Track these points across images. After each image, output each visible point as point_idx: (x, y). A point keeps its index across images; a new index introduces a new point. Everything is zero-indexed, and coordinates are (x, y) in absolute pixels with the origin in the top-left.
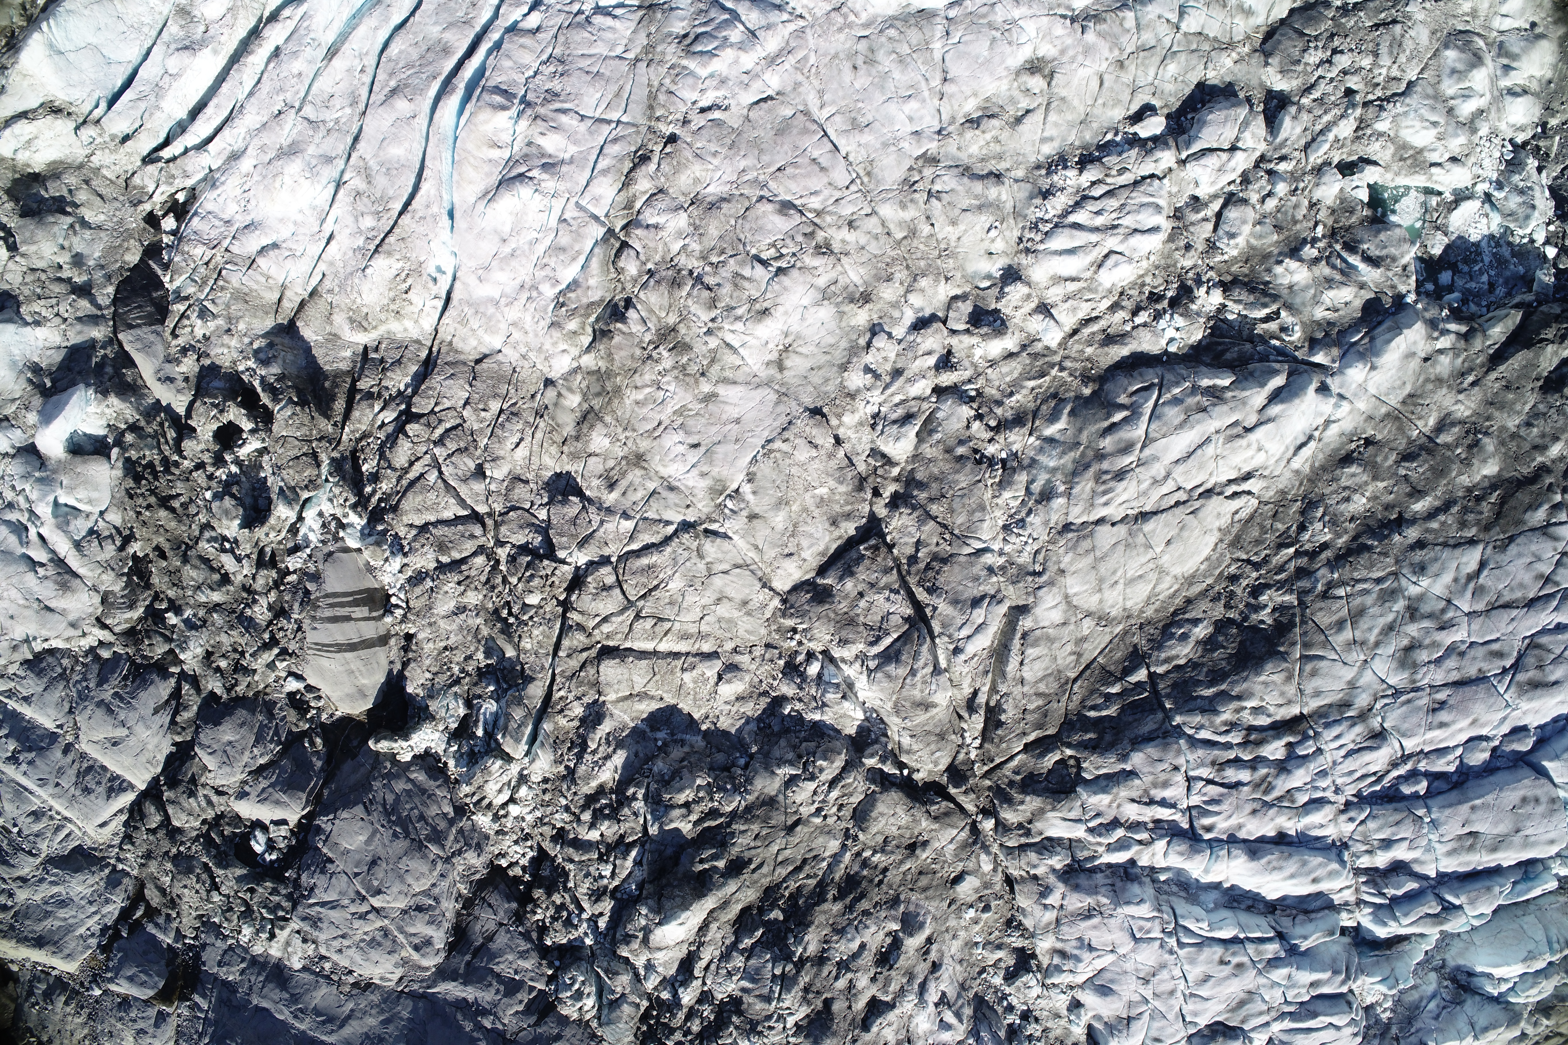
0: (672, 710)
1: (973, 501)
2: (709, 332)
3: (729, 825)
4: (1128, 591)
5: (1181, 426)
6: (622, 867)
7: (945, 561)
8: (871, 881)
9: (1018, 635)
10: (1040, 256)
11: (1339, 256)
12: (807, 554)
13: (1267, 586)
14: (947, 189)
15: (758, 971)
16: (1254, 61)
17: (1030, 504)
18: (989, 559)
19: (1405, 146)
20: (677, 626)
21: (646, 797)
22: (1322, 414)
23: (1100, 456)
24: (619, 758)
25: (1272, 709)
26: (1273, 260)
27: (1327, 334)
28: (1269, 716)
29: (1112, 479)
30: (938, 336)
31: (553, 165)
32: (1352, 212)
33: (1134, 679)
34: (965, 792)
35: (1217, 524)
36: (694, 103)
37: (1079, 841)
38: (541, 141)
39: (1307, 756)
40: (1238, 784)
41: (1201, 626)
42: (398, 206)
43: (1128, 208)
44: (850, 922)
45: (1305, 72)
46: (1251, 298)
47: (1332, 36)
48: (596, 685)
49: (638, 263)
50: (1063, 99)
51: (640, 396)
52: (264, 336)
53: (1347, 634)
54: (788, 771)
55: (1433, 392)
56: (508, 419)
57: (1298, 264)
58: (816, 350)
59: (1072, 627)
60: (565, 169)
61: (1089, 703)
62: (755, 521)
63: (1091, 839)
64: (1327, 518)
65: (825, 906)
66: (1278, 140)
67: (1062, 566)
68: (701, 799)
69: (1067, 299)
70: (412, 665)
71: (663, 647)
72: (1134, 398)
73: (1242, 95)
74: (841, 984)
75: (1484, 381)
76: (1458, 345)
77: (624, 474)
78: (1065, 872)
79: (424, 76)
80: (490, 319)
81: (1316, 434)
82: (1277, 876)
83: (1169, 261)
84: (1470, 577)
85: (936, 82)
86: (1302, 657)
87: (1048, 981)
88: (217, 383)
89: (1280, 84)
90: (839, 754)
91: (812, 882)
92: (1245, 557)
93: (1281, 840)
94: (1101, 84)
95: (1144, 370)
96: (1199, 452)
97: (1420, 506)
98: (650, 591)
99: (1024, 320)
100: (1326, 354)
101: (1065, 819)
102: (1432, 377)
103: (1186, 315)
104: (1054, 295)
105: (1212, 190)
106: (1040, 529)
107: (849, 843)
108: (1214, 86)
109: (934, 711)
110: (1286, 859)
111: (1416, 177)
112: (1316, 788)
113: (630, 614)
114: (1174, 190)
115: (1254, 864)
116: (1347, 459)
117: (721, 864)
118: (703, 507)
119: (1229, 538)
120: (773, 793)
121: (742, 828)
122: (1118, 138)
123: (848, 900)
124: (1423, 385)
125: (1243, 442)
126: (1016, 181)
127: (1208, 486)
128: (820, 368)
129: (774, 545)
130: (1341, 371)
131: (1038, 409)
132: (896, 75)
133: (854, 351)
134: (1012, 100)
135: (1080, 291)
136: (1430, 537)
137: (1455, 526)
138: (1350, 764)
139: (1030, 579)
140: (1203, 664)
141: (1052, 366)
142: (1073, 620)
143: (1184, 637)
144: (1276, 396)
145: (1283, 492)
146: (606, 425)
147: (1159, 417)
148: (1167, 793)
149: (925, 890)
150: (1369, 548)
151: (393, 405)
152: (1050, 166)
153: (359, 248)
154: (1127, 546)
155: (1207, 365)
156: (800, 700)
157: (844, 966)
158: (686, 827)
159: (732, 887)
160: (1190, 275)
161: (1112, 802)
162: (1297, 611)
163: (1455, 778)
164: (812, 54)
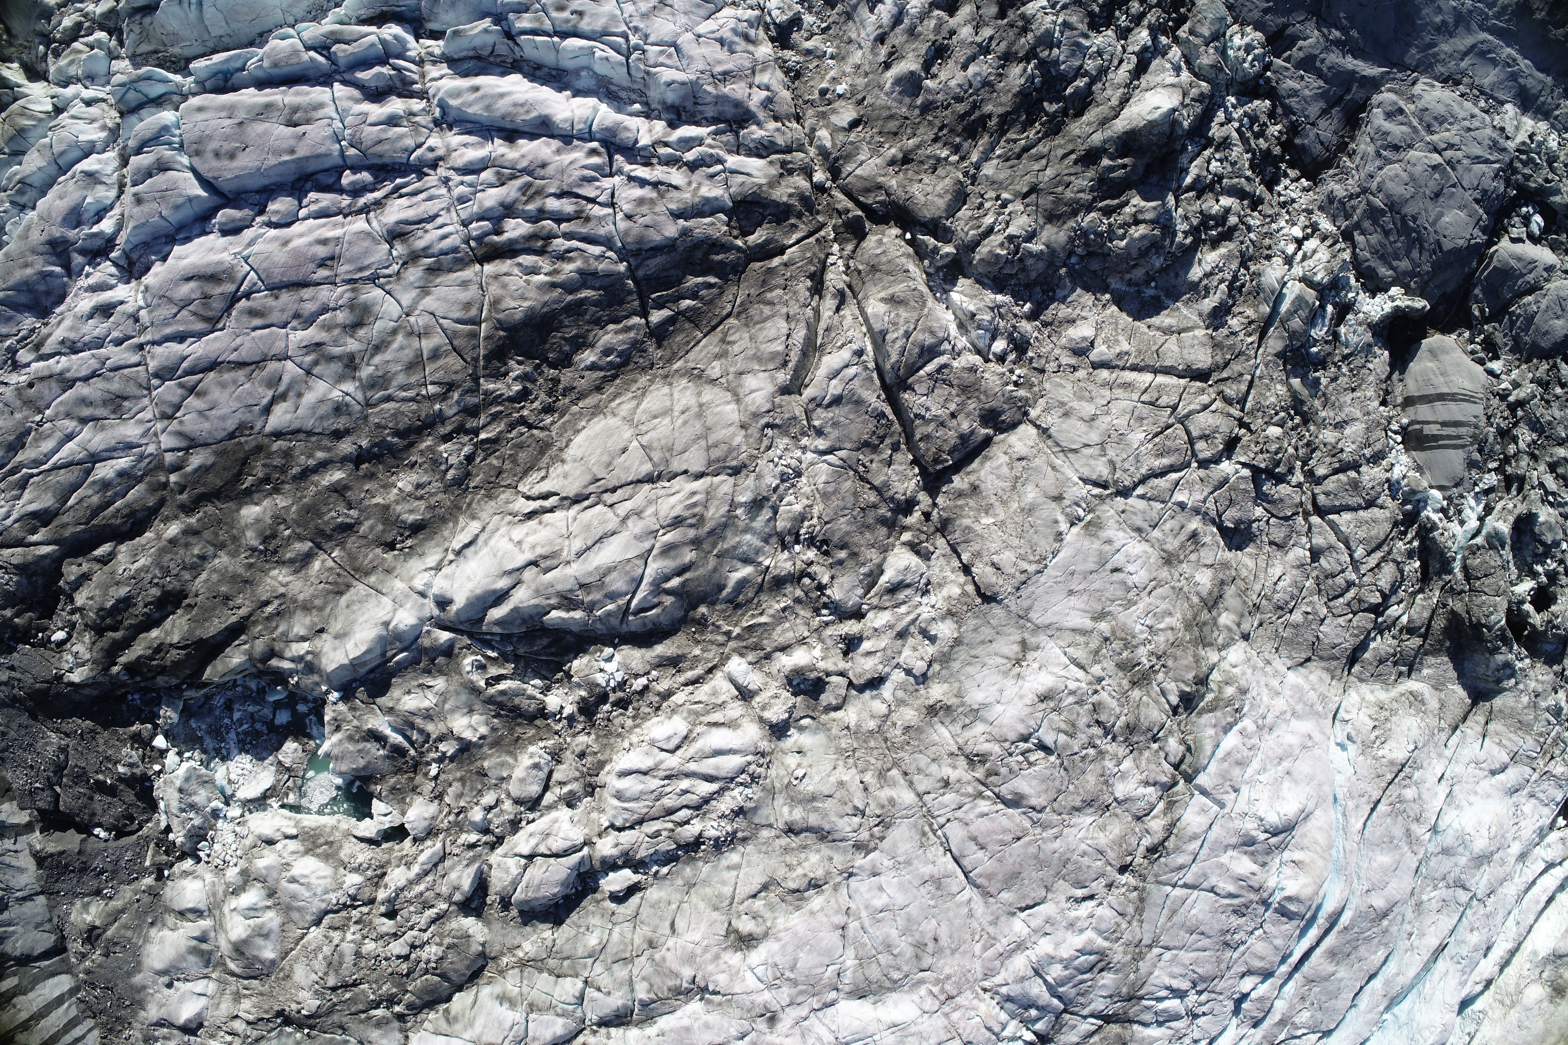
0: (1138, 316)
1: (836, 502)
2: (1100, 680)
3: (1094, 200)
4: (668, 403)
5: (609, 570)
6: (1201, 168)
7: (866, 444)
8: (952, 131)
9: (790, 365)
10: (752, 749)
11: (412, 743)
12: (1004, 459)
13: (511, 400)
14: (846, 818)
15: (1073, 54)
16: (497, 948)
17: (775, 497)
18: (822, 444)
19: (326, 857)
20: (1135, 397)
21: (1174, 234)
22: (446, 577)
23: (696, 543)
24: (1196, 273)
25: (516, 271)
26: (489, 740)
27: (432, 660)
28: (519, 265)
29: (685, 519)
30: (859, 670)
31: (1245, 844)
32: (393, 790)
33: (665, 313)
34: (848, 211)
35: (567, 467)
36: (1101, 904)
37: (730, 152)
38: (1255, 868)
39: (479, 220)
40: (560, 196)
41: (588, 363)
42: (1381, 808)
43: (653, 796)
44: (976, 92)
45: (442, 936)
46: (517, 701)
47: (408, 975)
48: (1216, 346)
49: (1167, 749)
50: (716, 909)
51: (1168, 621)
52: (1505, 690)
53: (427, 345)
54: (1036, 247)
55: (315, 597)
56: (1287, 603)
57: (464, 736)
58: (986, 659)
59: (732, 370)
60: (1234, 840)
61: (715, 291)
62: (1056, 494)
63: (721, 153)
64: (443, 467)
65: (1000, 110)
66: (477, 865)
67: (743, 432)
68: (1121, 227)
69: (722, 705)
70: (1384, 377)
71: (1147, 377)
72: (656, 600)
73: (514, 912)
74: (987, 32)
75: (254, 605)
76: (282, 645)
77: (1182, 546)
78: (747, 121)
79: (1356, 929)
80: (1300, 700)
81: (451, 556)
82: (520, 97)
83: (605, 741)
84: (283, 397)
85: (853, 925)
86: (479, 324)
87: (757, 12)
88: (1549, 648)
89: (469, 923)
90: (982, 260)
91: (1011, 135)
92: (535, 432)
93: (511, 135)
94: (672, 925)
95: (640, 630)
96: (589, 543)
97: (337, 475)
98: (1161, 432)
99: (766, 684)
100: (436, 640)
101: (748, 174)
102: (315, 612)
103: (592, 686)
104: (735, 710)
105: (554, 814)
106: (766, 471)
107: (972, 171)
108: (543, 921)
109: (883, 294)
110: (509, 114)
111: (313, 825)
112: (470, 185)
113: (1182, 410)
114: (595, 815)
115: (546, 111)
116: (417, 528)
117: (1106, 162)
118: (1109, 510)
119: (553, 451)
120: (1048, 226)
121: (1082, 195)
122: (655, 868)
123: (977, 114)
124: (325, 604)
125: (539, 551)
126: (770, 826)
127: (577, 508)
128: (983, 642)
129: (1036, 470)
130: (422, 621)
131: (757, 593)
132: (894, 933)
133: (945, 659)
134: (771, 907)
135: (708, 712)
136: (326, 442)
137: (297, 452)
138: (432, 207)
139: (777, 421)
140: (589, 322)
141: (739, 637)
142: (731, 377)
143: (607, 352)
144: (500, 597)
145: (490, 497)
146: (1198, 594)
147: (633, 580)
148: (638, 192)
149: (891, 117)
150: (397, 433)
151: (1389, 621)
152: (732, 841)
153: (1418, 769)
154: (670, 450)
155: (571, 632)
156: (1015, 316)
157: (984, 49)
158: (1136, 200)
159: (1097, 138)
160: (580, 727)
161: (698, 188)
162: (481, 372)
163: (309, 185)
164: (977, 953)
